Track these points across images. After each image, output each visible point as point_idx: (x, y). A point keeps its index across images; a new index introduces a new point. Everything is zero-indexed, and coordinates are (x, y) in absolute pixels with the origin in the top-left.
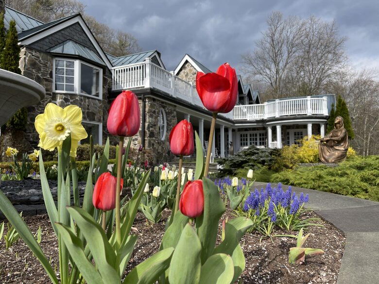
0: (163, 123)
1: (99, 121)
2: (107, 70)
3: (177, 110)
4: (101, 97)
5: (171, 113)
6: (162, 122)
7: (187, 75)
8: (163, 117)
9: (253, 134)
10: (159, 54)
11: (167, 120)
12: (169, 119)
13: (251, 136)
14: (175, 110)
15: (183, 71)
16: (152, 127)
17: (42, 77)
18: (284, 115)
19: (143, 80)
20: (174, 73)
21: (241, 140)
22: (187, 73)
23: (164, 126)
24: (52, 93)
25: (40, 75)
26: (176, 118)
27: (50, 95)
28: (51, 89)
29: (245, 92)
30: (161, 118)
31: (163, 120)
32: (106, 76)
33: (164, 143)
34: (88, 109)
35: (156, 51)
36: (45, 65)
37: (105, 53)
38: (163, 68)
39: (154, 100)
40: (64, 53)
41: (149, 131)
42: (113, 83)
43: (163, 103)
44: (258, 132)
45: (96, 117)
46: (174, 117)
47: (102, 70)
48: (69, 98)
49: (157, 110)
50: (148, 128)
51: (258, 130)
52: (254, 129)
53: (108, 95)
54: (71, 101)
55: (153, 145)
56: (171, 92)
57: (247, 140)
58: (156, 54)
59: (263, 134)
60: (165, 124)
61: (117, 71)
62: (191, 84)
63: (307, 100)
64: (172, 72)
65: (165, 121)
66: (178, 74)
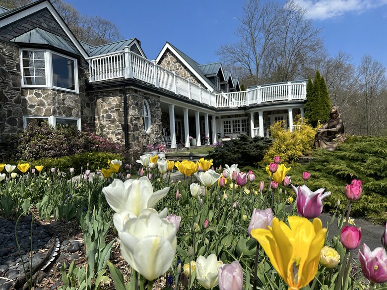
0: (147, 115)
1: (77, 116)
2: (83, 60)
3: (161, 101)
4: (77, 90)
5: (155, 104)
6: (145, 113)
7: (168, 64)
8: (146, 108)
9: (236, 121)
10: (138, 42)
11: (151, 112)
12: (153, 110)
13: (233, 123)
14: (159, 101)
15: (165, 59)
16: (135, 120)
17: (6, 70)
18: (266, 101)
19: (123, 70)
20: (156, 62)
21: (225, 127)
22: (169, 62)
23: (148, 118)
24: (20, 88)
25: (4, 68)
26: (160, 109)
27: (19, 90)
28: (20, 83)
29: (226, 80)
30: (145, 110)
31: (147, 112)
32: (82, 67)
33: (149, 136)
34: (64, 104)
35: (136, 39)
36: (11, 57)
37: (78, 41)
38: (143, 57)
39: (136, 91)
40: (31, 42)
41: (132, 124)
42: (90, 75)
43: (145, 94)
44: (240, 119)
45: (73, 112)
46: (158, 108)
47: (77, 60)
48: (41, 93)
49: (139, 102)
50: (131, 121)
51: (240, 116)
52: (237, 116)
53: (86, 88)
54: (43, 95)
55: (138, 138)
56: (154, 82)
57: (230, 127)
58: (135, 42)
59: (245, 120)
60: (149, 117)
61: (94, 61)
62: (174, 73)
63: (288, 86)
64: (153, 61)
65: (149, 113)
66: (160, 62)
